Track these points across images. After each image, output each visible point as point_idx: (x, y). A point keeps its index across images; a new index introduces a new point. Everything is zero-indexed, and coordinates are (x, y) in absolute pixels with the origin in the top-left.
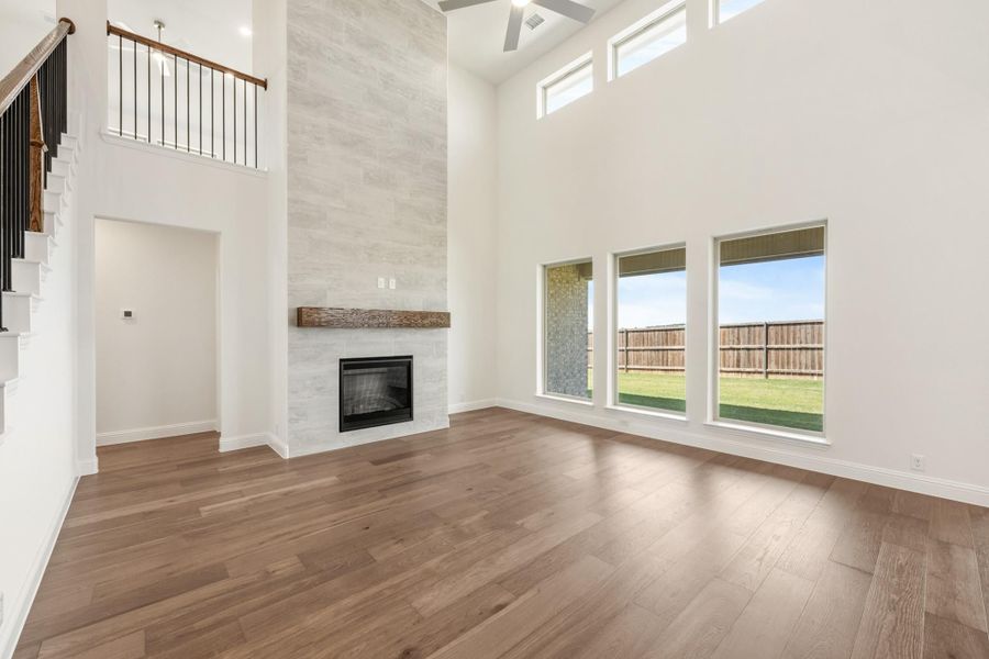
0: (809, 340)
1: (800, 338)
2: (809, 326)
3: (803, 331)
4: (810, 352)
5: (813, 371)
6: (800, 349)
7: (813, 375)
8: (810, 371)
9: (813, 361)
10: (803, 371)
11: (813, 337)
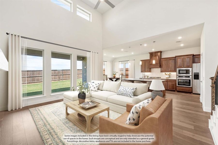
0: (31, 75)
1: (29, 74)
2: (31, 72)
3: (30, 73)
4: (31, 78)
5: (32, 82)
6: (29, 77)
7: (32, 83)
8: (31, 82)
9: (32, 80)
10: (30, 82)
11: (32, 74)
